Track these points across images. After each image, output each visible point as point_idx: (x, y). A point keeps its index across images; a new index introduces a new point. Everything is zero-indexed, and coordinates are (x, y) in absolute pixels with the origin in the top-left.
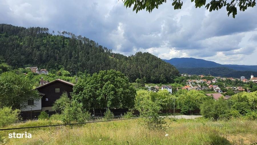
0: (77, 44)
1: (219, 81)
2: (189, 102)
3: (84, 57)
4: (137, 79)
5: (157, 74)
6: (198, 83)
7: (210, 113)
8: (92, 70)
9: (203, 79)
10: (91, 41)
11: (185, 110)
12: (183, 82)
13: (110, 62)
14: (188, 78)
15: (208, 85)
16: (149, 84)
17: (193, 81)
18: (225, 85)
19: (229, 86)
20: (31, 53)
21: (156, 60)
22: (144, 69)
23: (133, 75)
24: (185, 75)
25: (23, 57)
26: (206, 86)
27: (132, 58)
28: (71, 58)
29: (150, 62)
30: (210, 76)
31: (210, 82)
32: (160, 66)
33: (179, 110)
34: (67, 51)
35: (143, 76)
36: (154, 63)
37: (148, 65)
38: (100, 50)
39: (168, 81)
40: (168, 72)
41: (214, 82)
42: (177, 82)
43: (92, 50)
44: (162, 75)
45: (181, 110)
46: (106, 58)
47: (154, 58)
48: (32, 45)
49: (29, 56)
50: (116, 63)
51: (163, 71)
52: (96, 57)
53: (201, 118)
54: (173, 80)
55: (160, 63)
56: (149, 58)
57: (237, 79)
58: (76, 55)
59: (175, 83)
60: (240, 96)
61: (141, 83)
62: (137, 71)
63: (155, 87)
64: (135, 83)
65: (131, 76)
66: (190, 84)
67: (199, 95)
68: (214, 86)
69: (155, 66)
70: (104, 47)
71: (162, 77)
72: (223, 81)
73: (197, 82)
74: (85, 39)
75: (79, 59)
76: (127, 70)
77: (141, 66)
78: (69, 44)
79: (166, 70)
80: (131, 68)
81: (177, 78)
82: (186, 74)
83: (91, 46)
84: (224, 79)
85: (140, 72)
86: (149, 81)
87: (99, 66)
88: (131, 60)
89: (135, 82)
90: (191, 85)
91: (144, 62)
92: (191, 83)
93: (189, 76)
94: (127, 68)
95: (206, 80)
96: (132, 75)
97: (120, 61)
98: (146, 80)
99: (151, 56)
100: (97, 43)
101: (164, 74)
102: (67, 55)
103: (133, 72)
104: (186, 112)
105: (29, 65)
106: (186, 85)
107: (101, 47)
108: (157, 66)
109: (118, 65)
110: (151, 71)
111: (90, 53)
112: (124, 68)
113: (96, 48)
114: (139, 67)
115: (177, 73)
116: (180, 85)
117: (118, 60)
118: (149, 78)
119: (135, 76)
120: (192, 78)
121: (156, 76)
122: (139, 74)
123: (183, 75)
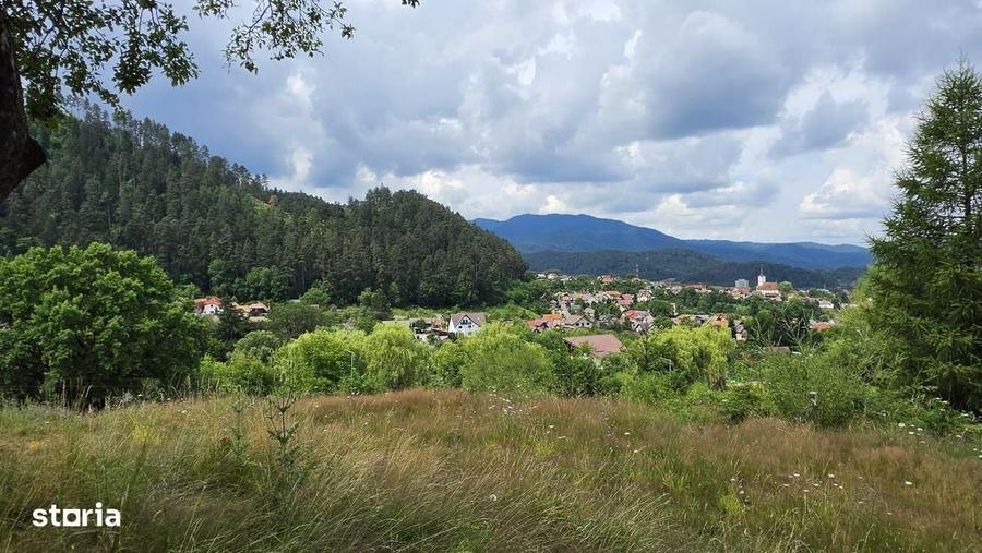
0: (112, 149)
1: (659, 294)
3: (143, 201)
4: (366, 293)
5: (442, 273)
6: (590, 302)
8: (177, 256)
9: (609, 288)
10: (179, 138)
12: (540, 300)
13: (257, 225)
14: (559, 286)
15: (622, 309)
16: (413, 311)
17: (576, 296)
18: (678, 308)
19: (688, 313)
21: (442, 219)
22: (394, 251)
23: (349, 275)
24: (550, 277)
26: (615, 312)
27: (348, 213)
28: (77, 208)
29: (418, 228)
30: (634, 279)
31: (629, 299)
32: (459, 242)
34: (62, 177)
35: (389, 279)
36: (435, 229)
37: (409, 237)
38: (217, 176)
39: (483, 297)
40: (487, 266)
41: (642, 298)
42: (518, 301)
43: (179, 176)
44: (462, 275)
46: (237, 210)
47: (437, 212)
50: (282, 229)
51: (466, 260)
52: (195, 204)
54: (502, 295)
55: (458, 230)
56: (414, 212)
57: (714, 287)
58: (105, 194)
59: (511, 305)
61: (376, 308)
62: (366, 262)
63: (428, 321)
64: (358, 306)
65: (339, 280)
66: (564, 306)
68: (639, 314)
69: (434, 242)
70: (236, 165)
71: (462, 285)
72: (672, 297)
73: (589, 299)
74: (152, 129)
75: (118, 211)
76: (323, 256)
77: (382, 241)
78: (70, 148)
79: (475, 258)
80: (341, 251)
81: (517, 285)
82: (556, 273)
83: (176, 160)
84: (676, 289)
85: (379, 266)
86: (410, 301)
87: (208, 242)
88: (342, 216)
89: (358, 303)
90: (565, 311)
91: (396, 227)
92: (568, 305)
93: (565, 279)
94: (324, 249)
95: (617, 293)
96: (345, 275)
97: (299, 222)
98: (401, 296)
99: (424, 206)
100: (205, 147)
101: (469, 272)
102: (58, 194)
103: (348, 265)
106: (550, 313)
107: (219, 162)
108: (443, 243)
109: (289, 238)
110: (421, 259)
111: (169, 187)
112: (315, 248)
113: (199, 168)
114: (375, 247)
115: (519, 270)
116: (527, 312)
117: (289, 220)
118: (414, 288)
119: (357, 279)
120: (573, 287)
121: (440, 281)
122: (373, 271)
123: (543, 275)
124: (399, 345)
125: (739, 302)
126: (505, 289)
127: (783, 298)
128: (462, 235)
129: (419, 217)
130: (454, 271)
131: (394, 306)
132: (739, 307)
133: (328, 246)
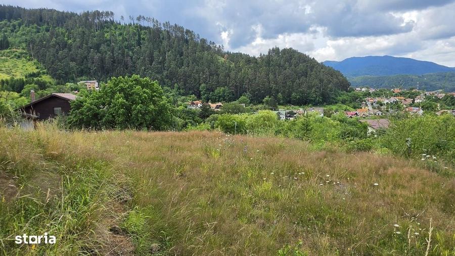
0: (163, 39)
1: (429, 98)
3: (175, 60)
4: (267, 98)
5: (304, 88)
6: (385, 103)
8: (188, 83)
9: (398, 95)
10: (188, 32)
12: (356, 101)
13: (219, 69)
14: (368, 94)
15: (404, 106)
17: (377, 99)
18: (441, 106)
19: (447, 109)
20: (86, 57)
21: (305, 61)
22: (280, 78)
23: (259, 90)
24: (363, 89)
25: (73, 64)
26: (400, 108)
27: (259, 61)
28: (151, 65)
29: (293, 67)
30: (414, 90)
31: (410, 101)
32: (313, 72)
34: (145, 52)
35: (278, 92)
36: (301, 66)
37: (288, 71)
38: (203, 47)
39: (325, 99)
40: (327, 84)
41: (417, 101)
42: (344, 102)
43: (188, 48)
44: (314, 89)
46: (211, 61)
47: (304, 59)
48: (87, 44)
49: (82, 62)
50: (230, 69)
51: (316, 82)
52: (194, 60)
54: (335, 99)
55: (313, 67)
56: (291, 59)
58: (161, 58)
59: (339, 104)
61: (271, 105)
62: (266, 84)
64: (263, 104)
65: (254, 92)
66: (369, 105)
68: (415, 109)
69: (300, 73)
70: (211, 42)
71: (313, 94)
72: (437, 100)
73: (385, 101)
74: (178, 28)
75: (166, 65)
76: (247, 81)
77: (275, 74)
78: (148, 39)
79: (321, 81)
80: (255, 79)
81: (344, 94)
82: (367, 87)
83: (187, 41)
84: (441, 95)
85: (273, 85)
86: (288, 102)
87: (199, 76)
88: (256, 63)
89: (263, 103)
90: (370, 108)
91: (282, 67)
92: (372, 104)
93: (372, 91)
94: (248, 78)
95: (403, 98)
96: (257, 90)
97: (237, 66)
98: (283, 99)
99: (296, 56)
100: (198, 35)
101: (318, 88)
102: (144, 59)
103: (258, 85)
105: (84, 78)
106: (361, 108)
107: (204, 41)
108: (305, 74)
109: (232, 74)
110: (293, 82)
111: (184, 53)
112: (244, 78)
113: (196, 44)
114: (271, 76)
115: (345, 86)
116: (348, 108)
117: (233, 65)
118: (289, 96)
119: (262, 92)
120: (376, 95)
121: (302, 92)
122: (270, 88)
123: (359, 89)
124: (268, 120)
126: (336, 96)
128: (315, 69)
129: (293, 61)
130: (310, 88)
131: (280, 104)
133: (250, 77)
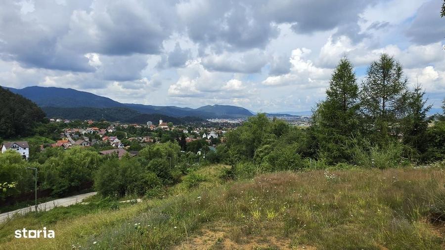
1: (118, 129)
2: (70, 170)
6: (83, 133)
7: (113, 184)
9: (92, 126)
11: (61, 187)
12: (55, 133)
14: (65, 126)
15: (101, 136)
17: (75, 130)
18: (127, 135)
19: (132, 137)
24: (58, 120)
26: (97, 138)
30: (105, 122)
31: (103, 131)
33: (48, 190)
40: (20, 115)
41: (110, 131)
42: (42, 134)
45: (53, 190)
51: (6, 111)
53: (94, 197)
54: (31, 131)
57: (143, 125)
59: (37, 136)
60: (152, 150)
66: (68, 136)
67: (87, 155)
68: (111, 138)
72: (124, 129)
79: (12, 110)
81: (40, 125)
82: (61, 118)
84: (126, 126)
90: (70, 139)
92: (71, 135)
93: (67, 122)
95: (97, 128)
101: (8, 118)
104: (63, 191)
106: (61, 139)
115: (40, 116)
116: (47, 140)
120: (72, 126)
123: (53, 120)
125: (153, 131)
126: (32, 128)
127: (171, 129)
132: (153, 133)
